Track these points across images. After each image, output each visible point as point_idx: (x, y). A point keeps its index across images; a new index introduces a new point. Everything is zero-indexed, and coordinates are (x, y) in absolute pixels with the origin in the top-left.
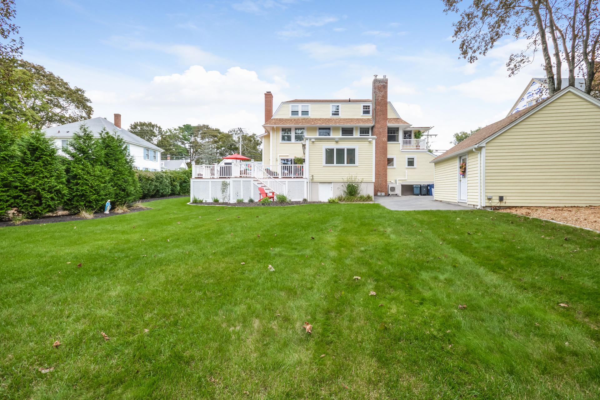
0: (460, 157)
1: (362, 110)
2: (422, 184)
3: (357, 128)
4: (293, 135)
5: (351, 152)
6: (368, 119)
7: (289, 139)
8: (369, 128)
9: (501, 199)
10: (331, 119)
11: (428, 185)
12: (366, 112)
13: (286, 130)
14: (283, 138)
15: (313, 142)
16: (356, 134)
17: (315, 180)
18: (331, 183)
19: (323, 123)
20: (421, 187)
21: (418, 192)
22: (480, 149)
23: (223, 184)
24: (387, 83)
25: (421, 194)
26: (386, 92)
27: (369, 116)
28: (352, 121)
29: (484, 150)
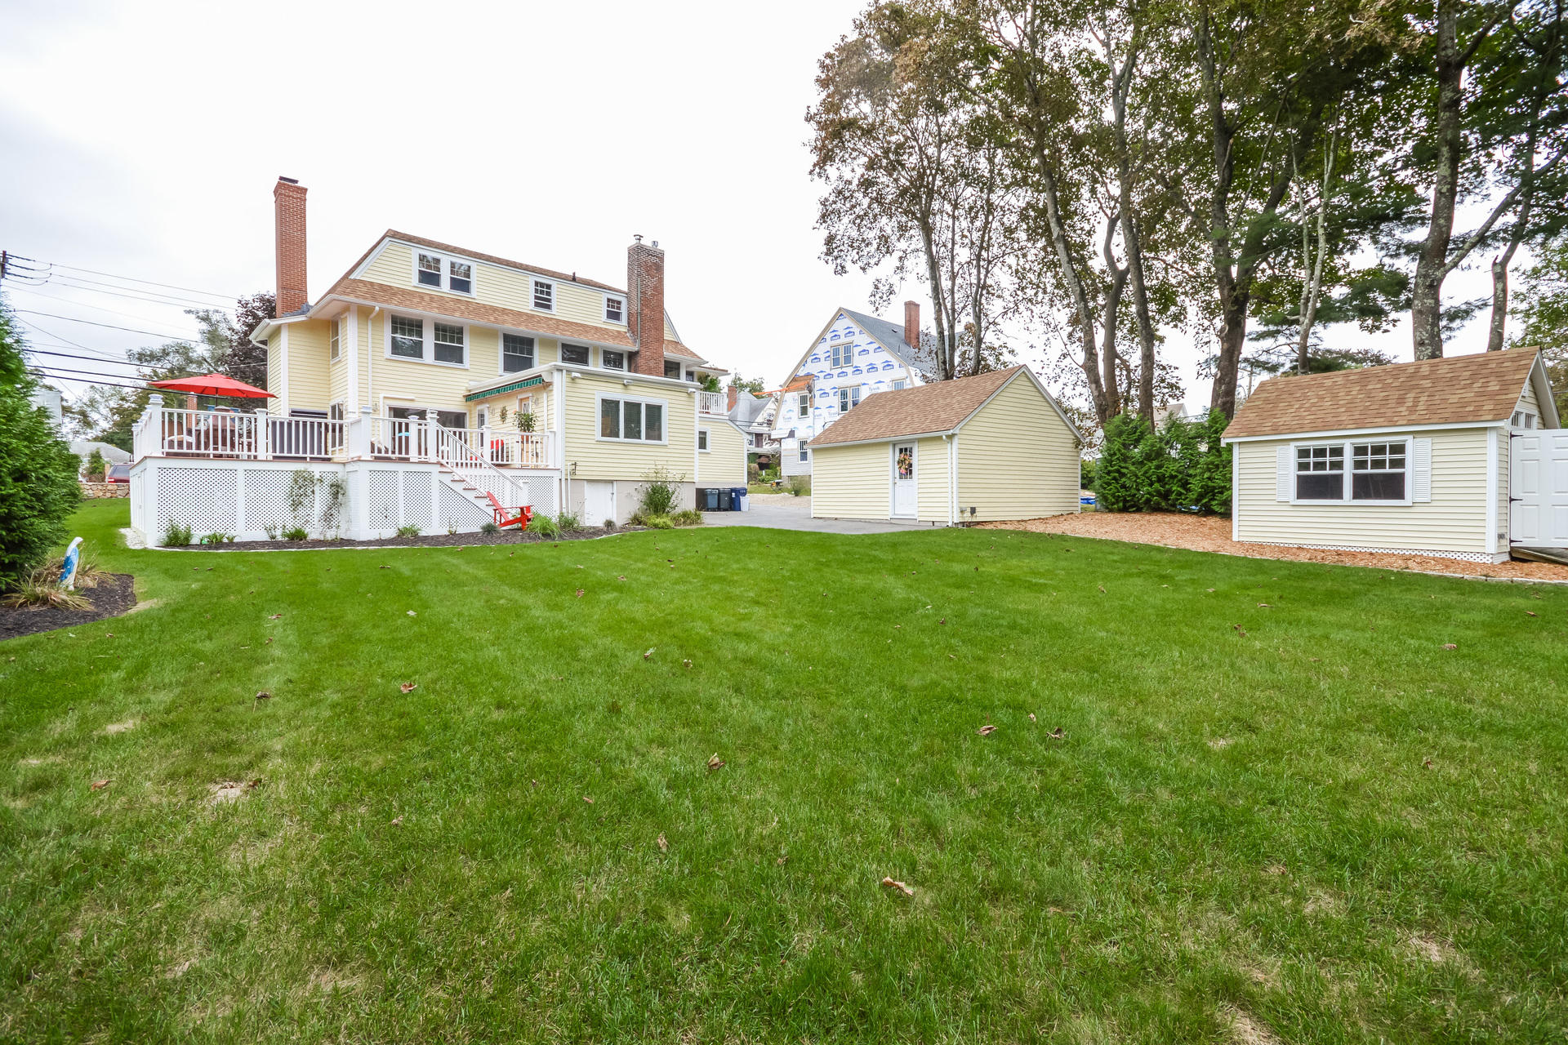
0: (894, 445)
1: (605, 309)
2: (721, 487)
3: (596, 349)
4: (429, 340)
5: (655, 412)
6: (619, 332)
7: (416, 351)
8: (621, 355)
9: (973, 511)
10: (533, 316)
11: (733, 490)
12: (614, 315)
13: (401, 324)
14: (396, 348)
15: (573, 379)
16: (596, 365)
17: (580, 474)
18: (612, 482)
19: (519, 324)
20: (720, 493)
21: (715, 505)
22: (951, 437)
23: (296, 481)
24: (662, 260)
25: (719, 509)
26: (661, 280)
27: (621, 326)
28: (587, 332)
29: (956, 440)
